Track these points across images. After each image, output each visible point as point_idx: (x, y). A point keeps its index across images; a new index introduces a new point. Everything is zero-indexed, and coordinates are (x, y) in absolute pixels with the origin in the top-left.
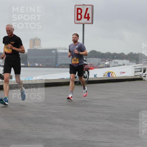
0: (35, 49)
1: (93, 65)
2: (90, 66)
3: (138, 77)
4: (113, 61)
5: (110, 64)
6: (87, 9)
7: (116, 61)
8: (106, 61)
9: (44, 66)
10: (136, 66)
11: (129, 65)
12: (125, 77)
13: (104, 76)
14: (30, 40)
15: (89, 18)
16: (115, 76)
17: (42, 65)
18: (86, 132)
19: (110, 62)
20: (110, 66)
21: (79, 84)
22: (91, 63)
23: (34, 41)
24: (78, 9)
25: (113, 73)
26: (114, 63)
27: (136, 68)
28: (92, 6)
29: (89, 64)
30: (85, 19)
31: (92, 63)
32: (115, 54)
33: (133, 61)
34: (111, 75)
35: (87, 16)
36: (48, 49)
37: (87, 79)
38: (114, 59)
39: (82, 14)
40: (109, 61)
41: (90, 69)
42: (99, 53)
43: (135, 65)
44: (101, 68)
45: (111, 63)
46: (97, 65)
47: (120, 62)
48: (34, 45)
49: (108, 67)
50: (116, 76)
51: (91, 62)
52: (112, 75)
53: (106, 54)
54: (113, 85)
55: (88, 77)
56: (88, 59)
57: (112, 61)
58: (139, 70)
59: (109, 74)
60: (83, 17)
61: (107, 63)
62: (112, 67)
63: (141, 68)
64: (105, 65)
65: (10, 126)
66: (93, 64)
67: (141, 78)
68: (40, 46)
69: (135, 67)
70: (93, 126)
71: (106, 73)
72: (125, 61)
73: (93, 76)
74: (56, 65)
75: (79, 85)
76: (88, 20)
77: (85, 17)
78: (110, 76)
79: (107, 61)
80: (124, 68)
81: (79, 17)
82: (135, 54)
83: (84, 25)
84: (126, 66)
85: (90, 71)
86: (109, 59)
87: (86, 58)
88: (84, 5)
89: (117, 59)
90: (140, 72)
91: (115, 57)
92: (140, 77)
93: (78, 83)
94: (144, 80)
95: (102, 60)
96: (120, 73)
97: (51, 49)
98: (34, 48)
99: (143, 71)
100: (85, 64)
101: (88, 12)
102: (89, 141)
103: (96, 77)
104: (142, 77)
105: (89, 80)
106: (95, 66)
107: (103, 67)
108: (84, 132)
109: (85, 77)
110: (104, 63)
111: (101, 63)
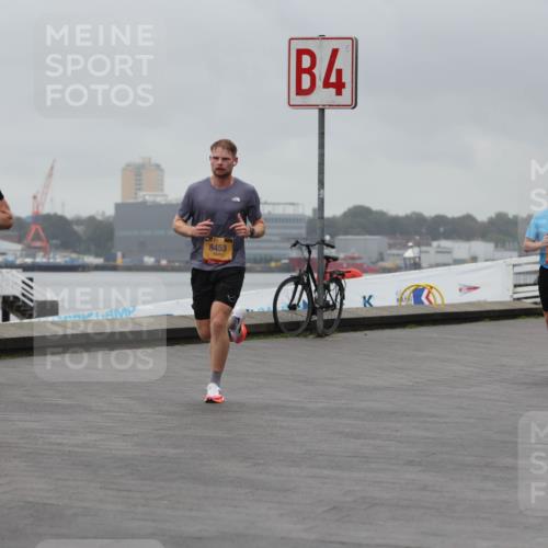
0: (144, 203)
1: (358, 262)
2: (348, 265)
3: (528, 304)
4: (435, 244)
5: (423, 256)
6: (335, 52)
7: (445, 243)
8: (406, 247)
9: (177, 264)
10: (519, 265)
11: (493, 260)
12: (479, 303)
13: (400, 300)
14: (124, 170)
15: (343, 85)
16: (439, 301)
17: (169, 261)
18: (334, 508)
19: (424, 248)
20: (424, 265)
21: (306, 330)
22: (349, 254)
23: (139, 173)
24: (300, 53)
25: (433, 291)
26: (438, 252)
27: (518, 269)
28: (355, 43)
29: (344, 259)
30: (326, 90)
31: (356, 255)
32: (440, 220)
33: (507, 245)
34: (427, 297)
35: (333, 79)
37: (335, 313)
38: (436, 238)
39: (315, 71)
40: (418, 245)
41: (349, 278)
43: (516, 260)
44: (389, 270)
45: (427, 252)
46: (374, 260)
47: (460, 248)
48: (140, 189)
49: (415, 269)
50: (446, 302)
51: (353, 250)
52: (431, 297)
53: (407, 218)
54: (435, 335)
55: (341, 304)
56: (340, 240)
57: (430, 245)
58: (531, 279)
59: (418, 293)
60: (319, 83)
61: (409, 253)
62: (431, 266)
64: (405, 259)
65: (50, 490)
66: (359, 258)
68: (162, 190)
69: (514, 266)
71: (408, 292)
72: (479, 247)
73: (360, 304)
75: (305, 336)
76: (339, 93)
77: (327, 84)
78: (422, 303)
79: (410, 244)
80: (473, 271)
82: (516, 217)
83: (322, 111)
84: (480, 264)
85: (348, 283)
86: (417, 238)
87: (332, 236)
88: (323, 38)
89: (448, 236)
90: (534, 285)
91: (442, 229)
92: (535, 303)
93: (304, 327)
95: (391, 242)
96: (460, 290)
98: (140, 200)
100: (328, 258)
101: (337, 65)
102: (343, 543)
105: (345, 315)
106: (365, 266)
107: (397, 269)
108: (326, 508)
109: (329, 307)
110: (400, 252)
111: (390, 255)
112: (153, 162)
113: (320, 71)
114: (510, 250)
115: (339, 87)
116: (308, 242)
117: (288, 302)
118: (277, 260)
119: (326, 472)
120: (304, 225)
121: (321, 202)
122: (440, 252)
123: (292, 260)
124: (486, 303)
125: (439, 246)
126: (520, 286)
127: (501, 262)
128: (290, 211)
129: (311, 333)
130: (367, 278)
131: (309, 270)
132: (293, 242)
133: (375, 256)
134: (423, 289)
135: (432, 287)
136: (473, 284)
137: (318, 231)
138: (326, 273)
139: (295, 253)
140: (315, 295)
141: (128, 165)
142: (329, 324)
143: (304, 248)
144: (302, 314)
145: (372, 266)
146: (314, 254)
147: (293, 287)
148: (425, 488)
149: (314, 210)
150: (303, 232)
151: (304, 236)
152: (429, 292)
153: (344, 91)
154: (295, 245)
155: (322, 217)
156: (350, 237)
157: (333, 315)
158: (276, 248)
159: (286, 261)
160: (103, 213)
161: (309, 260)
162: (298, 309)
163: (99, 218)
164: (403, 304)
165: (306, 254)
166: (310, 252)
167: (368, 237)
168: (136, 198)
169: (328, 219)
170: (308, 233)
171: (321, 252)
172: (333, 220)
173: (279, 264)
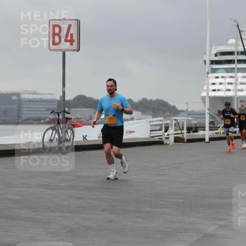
1: (80, 120)
3: (156, 139)
6: (70, 26)
10: (153, 121)
11: (141, 119)
12: (135, 139)
15: (74, 41)
18: (70, 231)
22: (77, 117)
24: (54, 26)
27: (152, 124)
28: (78, 22)
29: (74, 119)
31: (80, 117)
33: (147, 112)
35: (69, 38)
36: (5, 93)
39: (61, 34)
41: (76, 127)
42: (91, 99)
43: (151, 119)
46: (88, 119)
51: (78, 115)
56: (72, 110)
58: (158, 128)
60: (63, 40)
61: (103, 116)
63: (160, 125)
64: (101, 119)
66: (81, 118)
67: (160, 141)
69: (150, 122)
70: (81, 221)
74: (19, 119)
76: (72, 44)
77: (66, 41)
82: (151, 100)
84: (135, 121)
87: (69, 109)
88: (64, 19)
90: (159, 130)
92: (160, 139)
94: (166, 144)
97: (10, 93)
99: (163, 129)
100: (67, 118)
101: (71, 32)
103: (86, 139)
104: (162, 139)
106: (84, 122)
108: (66, 231)
113: (63, 35)
114: (148, 115)
115: (72, 42)
116: (58, 111)
118: (44, 119)
120: (56, 103)
121: (64, 93)
123: (50, 119)
124: (138, 138)
126: (153, 131)
128: (50, 97)
130: (84, 127)
132: (51, 111)
136: (132, 130)
137: (63, 107)
139: (52, 116)
143: (56, 114)
146: (61, 117)
148: (111, 221)
149: (61, 97)
150: (56, 106)
151: (56, 108)
153: (74, 43)
154: (52, 113)
155: (64, 100)
156: (77, 109)
158: (44, 114)
159: (48, 120)
161: (58, 119)
165: (57, 117)
166: (59, 116)
167: (85, 109)
170: (58, 107)
171: (64, 116)
172: (69, 102)
173: (45, 121)
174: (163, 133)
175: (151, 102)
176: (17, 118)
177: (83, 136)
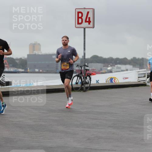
0: (35, 54)
1: (95, 71)
2: (92, 72)
3: (142, 82)
4: (116, 66)
5: (113, 69)
6: (88, 13)
7: (119, 66)
8: (108, 67)
9: (44, 71)
10: (139, 72)
11: (132, 70)
12: (128, 82)
13: (107, 81)
14: (30, 45)
15: (90, 22)
16: (117, 82)
17: (42, 70)
18: (89, 139)
19: (113, 67)
20: (113, 72)
21: (81, 90)
23: (34, 46)
24: (78, 13)
25: (116, 79)
26: (117, 68)
27: (139, 73)
28: (94, 10)
29: (91, 70)
30: (86, 23)
31: (94, 69)
32: (117, 59)
33: (136, 66)
34: (114, 81)
35: (88, 20)
36: (48, 54)
38: (116, 64)
39: (83, 18)
40: (111, 66)
41: (92, 75)
42: (101, 57)
43: (139, 70)
44: (103, 73)
47: (123, 67)
48: (34, 50)
49: (111, 73)
50: (119, 82)
51: (93, 67)
53: (108, 59)
54: (116, 91)
55: (90, 82)
56: (90, 65)
57: (114, 66)
58: (143, 76)
59: (111, 79)
60: (84, 21)
61: (109, 68)
62: (115, 72)
63: (145, 74)
64: (108, 70)
65: (10, 134)
66: (95, 70)
67: (144, 84)
68: (40, 51)
69: (138, 72)
70: (95, 134)
71: (109, 79)
72: (128, 67)
73: (95, 82)
74: (57, 70)
75: (80, 91)
76: (89, 24)
77: (86, 21)
78: (113, 82)
79: (109, 66)
80: (127, 73)
81: (80, 21)
82: (138, 58)
83: (85, 29)
84: (129, 71)
85: (92, 77)
86: (111, 64)
87: (88, 64)
88: (85, 8)
89: (120, 64)
90: (144, 77)
91: (118, 62)
92: (144, 82)
94: (148, 86)
95: (104, 65)
96: (123, 79)
97: (51, 54)
98: (34, 53)
99: (146, 77)
100: (86, 70)
101: (89, 16)
102: (91, 149)
103: (98, 83)
104: (145, 82)
105: (91, 86)
106: (97, 72)
107: (106, 73)
108: (86, 139)
109: (87, 83)
110: (106, 68)
111: (103, 69)
112: (38, 43)
113: (84, 18)
114: (137, 67)
116: (81, 65)
117: (75, 82)
119: (86, 129)
120: (80, 60)
121: (85, 54)
122: (118, 68)
123: (76, 70)
124: (130, 82)
125: (117, 66)
126: (140, 77)
127: (135, 71)
129: (82, 91)
130: (97, 75)
131: (81, 73)
132: (77, 65)
133: (99, 69)
134: (113, 78)
135: (115, 78)
136: (127, 77)
137: (84, 62)
138: (86, 74)
139: (77, 68)
140: (83, 80)
141: (31, 44)
142: (87, 88)
143: (80, 67)
144: (79, 85)
145: (99, 72)
146: (83, 69)
147: (77, 77)
148: (114, 134)
149: (83, 56)
152: (115, 79)
153: (91, 23)
154: (77, 66)
155: (85, 58)
156: (93, 64)
157: (88, 85)
160: (24, 57)
162: (78, 84)
163: (23, 58)
164: (107, 82)
165: (80, 69)
166: (81, 68)
167: (98, 64)
168: (33, 53)
169: (86, 59)
170: (81, 63)
171: (84, 68)
172: (88, 59)
174: (146, 79)
175: (138, 60)
176: (56, 69)
177: (97, 81)
